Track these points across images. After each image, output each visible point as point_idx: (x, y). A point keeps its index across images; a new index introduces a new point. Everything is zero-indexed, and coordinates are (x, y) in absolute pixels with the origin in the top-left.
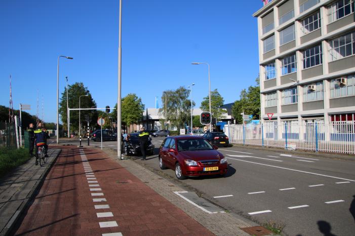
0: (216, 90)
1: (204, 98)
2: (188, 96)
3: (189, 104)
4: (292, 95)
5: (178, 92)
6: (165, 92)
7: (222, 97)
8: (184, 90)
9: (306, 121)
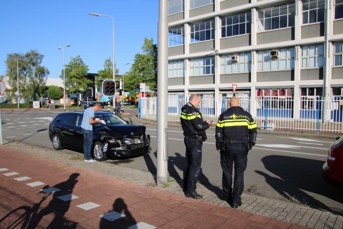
0: (79, 56)
1: (65, 66)
2: (41, 62)
3: (42, 72)
4: (205, 66)
5: (28, 56)
6: (10, 56)
7: (86, 65)
8: (37, 55)
9: (224, 95)
